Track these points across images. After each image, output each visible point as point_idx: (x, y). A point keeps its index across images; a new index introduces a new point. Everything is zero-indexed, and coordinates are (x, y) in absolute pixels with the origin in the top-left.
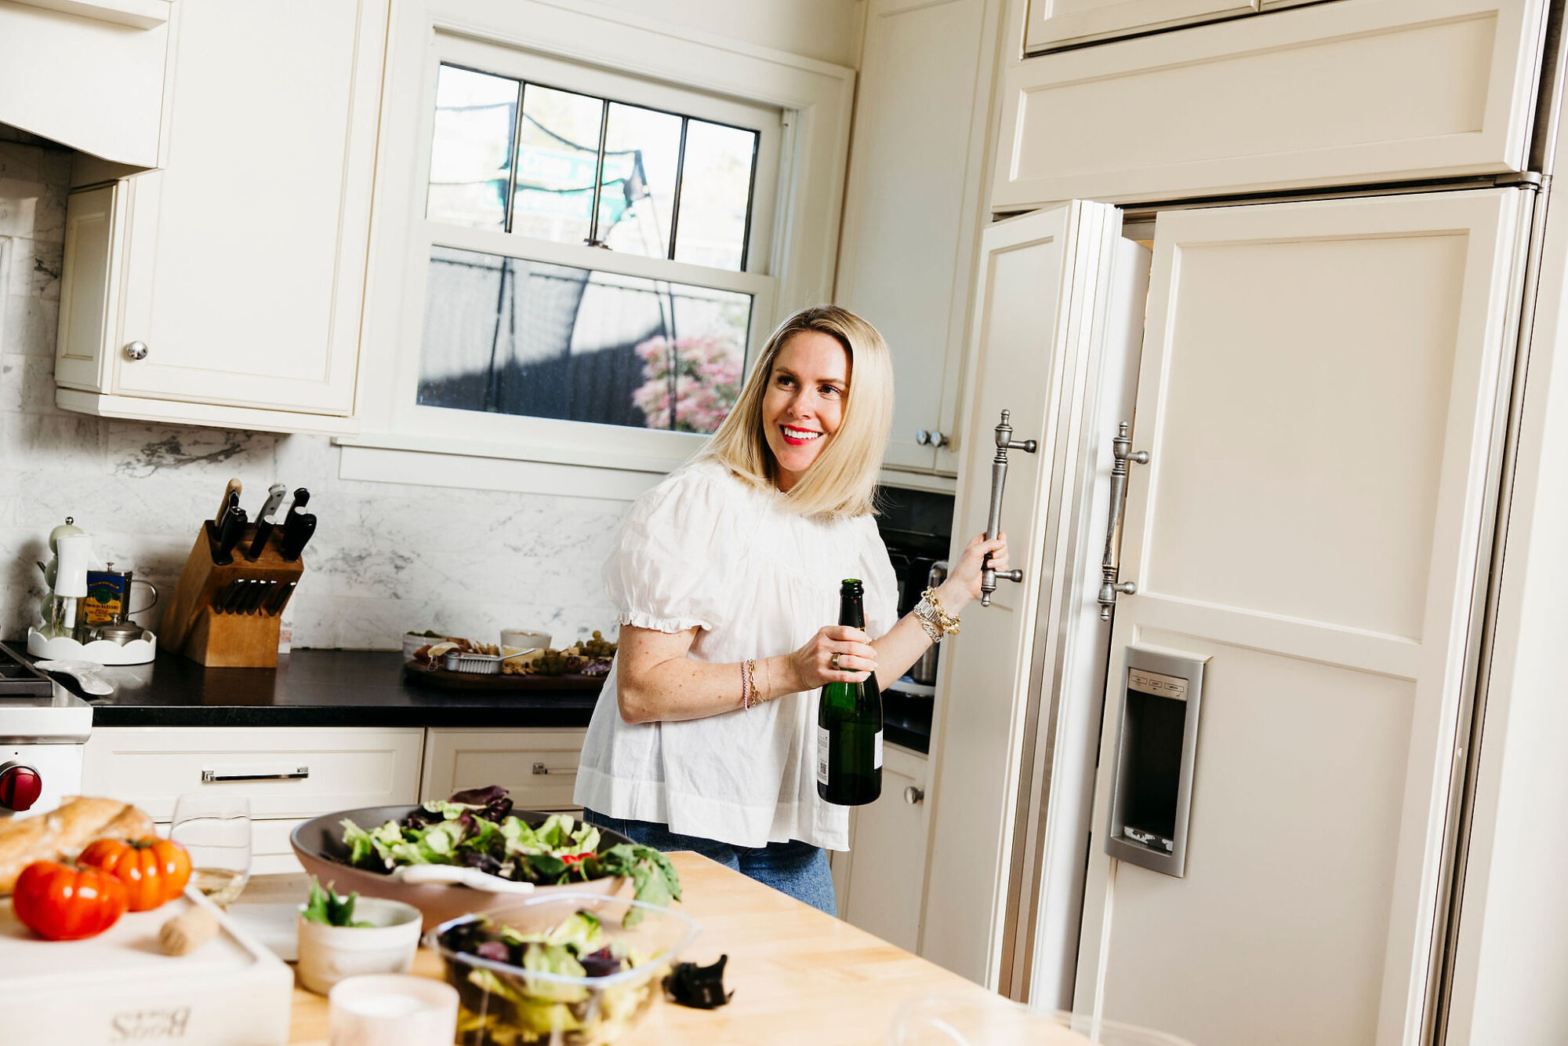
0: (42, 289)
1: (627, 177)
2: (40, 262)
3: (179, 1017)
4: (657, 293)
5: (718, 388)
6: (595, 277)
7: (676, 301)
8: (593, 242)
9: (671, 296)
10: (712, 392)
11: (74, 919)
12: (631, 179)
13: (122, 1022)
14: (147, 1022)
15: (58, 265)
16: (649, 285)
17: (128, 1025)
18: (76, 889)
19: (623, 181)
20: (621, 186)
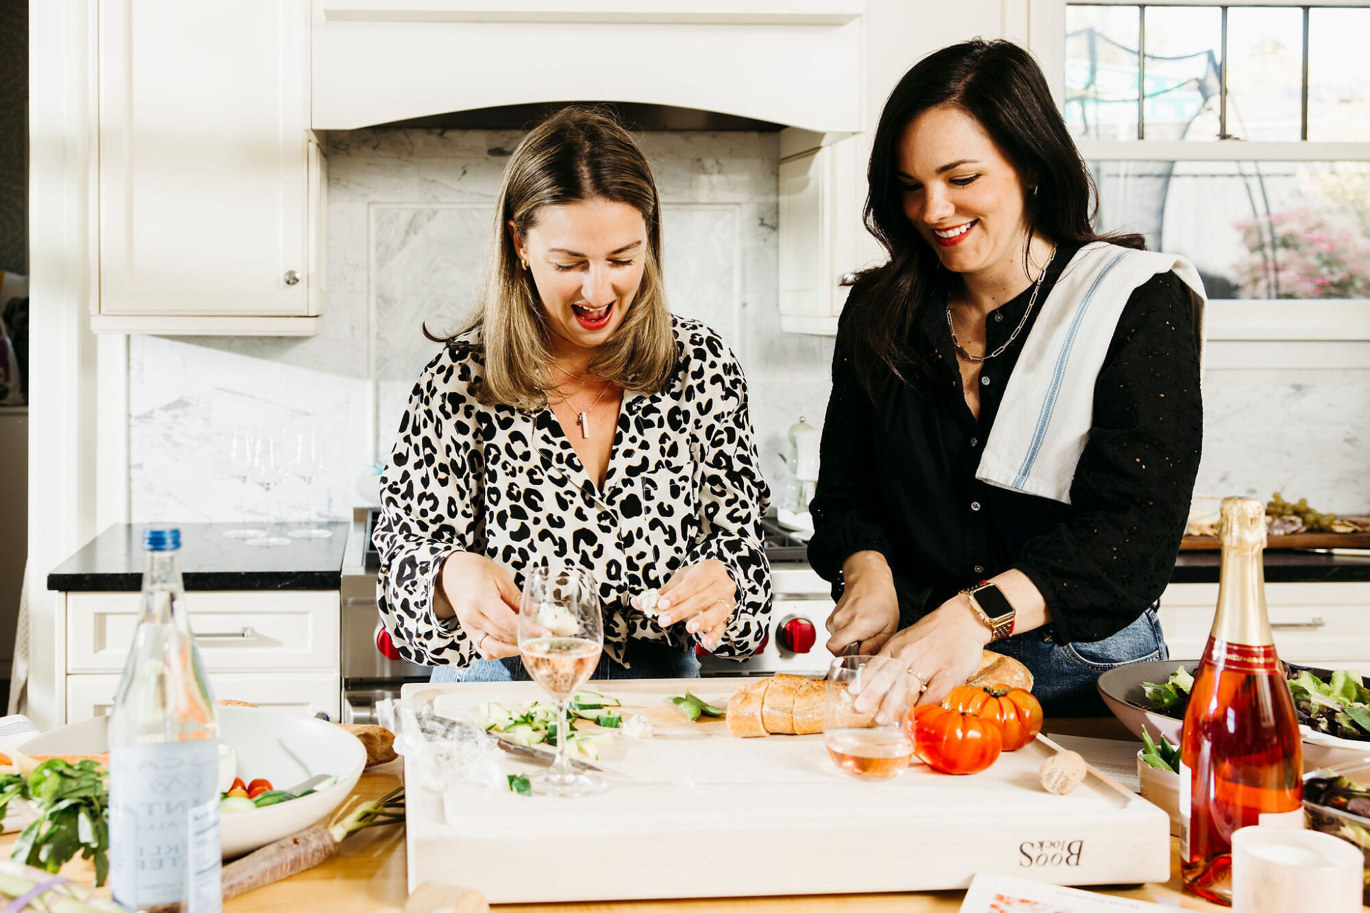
0: (765, 240)
1: (1201, 75)
2: (762, 220)
3: (1075, 849)
4: (1242, 175)
5: (1319, 256)
6: (1179, 168)
7: (1266, 181)
8: (1224, 136)
9: (1260, 176)
10: (1313, 261)
11: (967, 757)
12: (1206, 76)
13: (1027, 849)
14: (1049, 852)
15: (775, 220)
16: (1232, 168)
17: (1034, 853)
18: (964, 731)
19: (1197, 80)
20: (1195, 84)
